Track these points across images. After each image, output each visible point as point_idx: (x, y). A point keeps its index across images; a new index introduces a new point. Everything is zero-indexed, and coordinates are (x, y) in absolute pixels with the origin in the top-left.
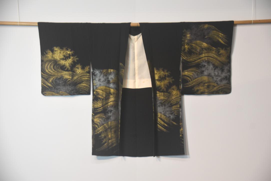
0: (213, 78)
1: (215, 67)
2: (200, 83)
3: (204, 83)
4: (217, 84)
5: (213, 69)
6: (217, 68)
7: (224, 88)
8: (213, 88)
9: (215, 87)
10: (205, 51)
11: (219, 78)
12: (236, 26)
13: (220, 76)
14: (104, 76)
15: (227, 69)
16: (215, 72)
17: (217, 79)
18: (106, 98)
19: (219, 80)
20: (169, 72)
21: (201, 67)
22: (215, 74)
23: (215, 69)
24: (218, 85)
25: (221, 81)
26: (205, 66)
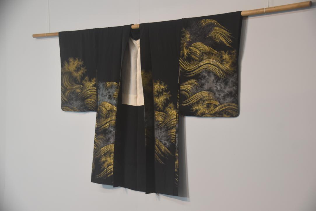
0: (215, 94)
1: (218, 78)
2: (199, 101)
3: (204, 101)
4: (219, 102)
5: (215, 81)
6: (220, 80)
7: (228, 109)
8: (215, 108)
9: (217, 106)
10: (205, 57)
11: (222, 95)
12: (248, 19)
13: (223, 91)
14: (106, 89)
15: (232, 81)
16: (217, 85)
17: (220, 95)
18: (106, 116)
19: (222, 97)
20: (166, 85)
21: (201, 79)
22: (217, 88)
23: (217, 82)
24: (221, 104)
25: (224, 98)
26: (205, 77)
